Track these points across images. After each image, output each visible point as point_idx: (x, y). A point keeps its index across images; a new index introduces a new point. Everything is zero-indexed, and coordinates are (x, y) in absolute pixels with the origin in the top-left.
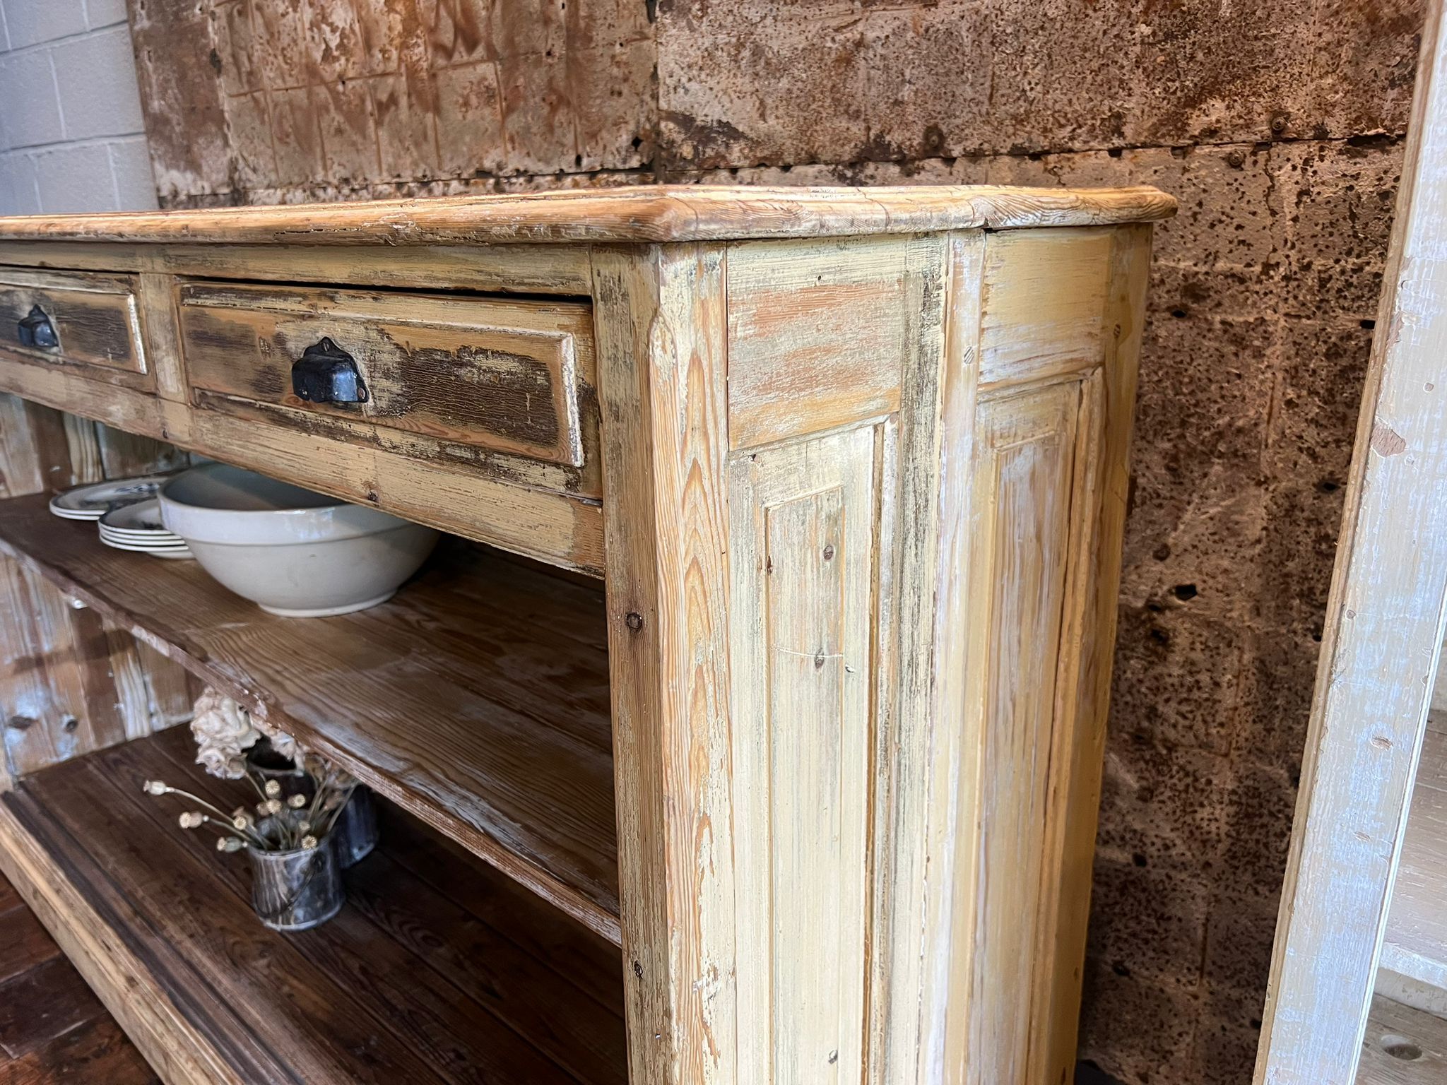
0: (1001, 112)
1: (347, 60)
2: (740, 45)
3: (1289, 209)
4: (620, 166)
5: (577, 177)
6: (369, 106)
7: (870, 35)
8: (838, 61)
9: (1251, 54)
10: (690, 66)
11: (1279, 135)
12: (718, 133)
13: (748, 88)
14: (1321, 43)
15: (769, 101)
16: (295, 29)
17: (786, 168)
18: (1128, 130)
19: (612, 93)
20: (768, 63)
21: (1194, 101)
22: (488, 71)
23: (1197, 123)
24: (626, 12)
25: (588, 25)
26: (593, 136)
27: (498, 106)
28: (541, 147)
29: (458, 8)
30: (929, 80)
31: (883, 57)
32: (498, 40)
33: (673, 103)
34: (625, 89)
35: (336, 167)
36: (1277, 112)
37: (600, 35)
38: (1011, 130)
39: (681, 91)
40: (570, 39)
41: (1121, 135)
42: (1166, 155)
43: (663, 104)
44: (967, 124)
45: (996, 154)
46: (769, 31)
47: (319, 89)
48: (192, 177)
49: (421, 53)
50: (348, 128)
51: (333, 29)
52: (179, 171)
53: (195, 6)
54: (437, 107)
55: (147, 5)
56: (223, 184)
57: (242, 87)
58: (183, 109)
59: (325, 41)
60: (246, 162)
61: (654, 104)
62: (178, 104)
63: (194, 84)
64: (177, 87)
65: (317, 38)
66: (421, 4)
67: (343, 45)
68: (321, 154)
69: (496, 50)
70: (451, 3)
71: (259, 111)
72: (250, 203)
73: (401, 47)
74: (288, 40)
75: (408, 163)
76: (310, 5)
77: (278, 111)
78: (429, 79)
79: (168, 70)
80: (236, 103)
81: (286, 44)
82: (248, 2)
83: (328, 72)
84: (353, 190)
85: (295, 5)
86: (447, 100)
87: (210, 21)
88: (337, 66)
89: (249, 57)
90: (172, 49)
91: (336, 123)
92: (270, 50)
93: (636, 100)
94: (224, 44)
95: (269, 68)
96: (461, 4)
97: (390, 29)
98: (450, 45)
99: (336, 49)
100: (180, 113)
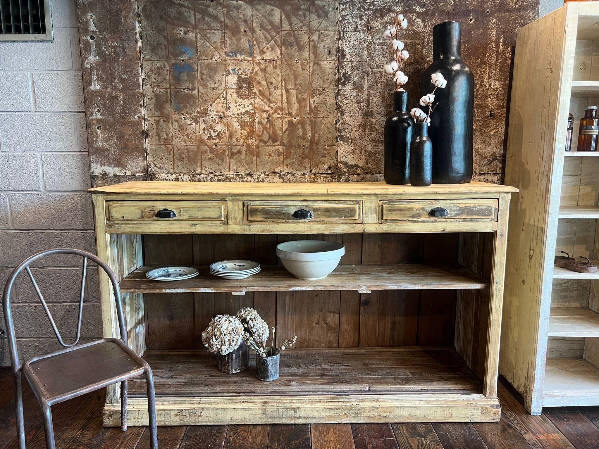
1: (220, 140)
2: (362, 149)
4: (324, 173)
5: (310, 175)
6: (227, 153)
10: (347, 152)
12: (355, 167)
13: (364, 158)
15: (369, 161)
16: (196, 129)
17: (373, 174)
19: (323, 156)
20: (369, 153)
22: (280, 148)
24: (330, 140)
25: (317, 141)
27: (282, 157)
28: (297, 167)
29: (271, 132)
32: (285, 141)
33: (342, 160)
34: (328, 156)
35: (207, 169)
37: (321, 143)
39: (345, 157)
40: (311, 143)
43: (339, 160)
46: (369, 147)
47: (203, 147)
48: (119, 169)
49: (253, 141)
50: (215, 158)
51: (215, 131)
52: (110, 167)
53: (135, 116)
54: (258, 155)
55: (102, 111)
56: (139, 172)
57: (160, 143)
58: (119, 147)
59: (210, 134)
60: (156, 165)
61: (336, 160)
62: (116, 145)
63: (129, 139)
64: (117, 139)
65: (206, 132)
66: (256, 130)
67: (219, 136)
68: (200, 165)
69: (284, 143)
70: (269, 130)
71: (168, 150)
72: (156, 178)
73: (245, 139)
74: (191, 132)
75: (243, 169)
76: (205, 123)
77: (180, 151)
78: (256, 148)
79: (112, 134)
80: (154, 147)
81: (189, 133)
82: (170, 118)
83: (209, 142)
84: (215, 176)
85: (197, 122)
86: (262, 154)
87: (144, 121)
88: (214, 141)
89: (167, 135)
90: (117, 127)
91: (209, 156)
92: (180, 134)
93: (331, 158)
94: (152, 129)
95: (178, 138)
96: (273, 131)
97: (241, 134)
98: (267, 141)
99: (215, 137)
100: (117, 148)
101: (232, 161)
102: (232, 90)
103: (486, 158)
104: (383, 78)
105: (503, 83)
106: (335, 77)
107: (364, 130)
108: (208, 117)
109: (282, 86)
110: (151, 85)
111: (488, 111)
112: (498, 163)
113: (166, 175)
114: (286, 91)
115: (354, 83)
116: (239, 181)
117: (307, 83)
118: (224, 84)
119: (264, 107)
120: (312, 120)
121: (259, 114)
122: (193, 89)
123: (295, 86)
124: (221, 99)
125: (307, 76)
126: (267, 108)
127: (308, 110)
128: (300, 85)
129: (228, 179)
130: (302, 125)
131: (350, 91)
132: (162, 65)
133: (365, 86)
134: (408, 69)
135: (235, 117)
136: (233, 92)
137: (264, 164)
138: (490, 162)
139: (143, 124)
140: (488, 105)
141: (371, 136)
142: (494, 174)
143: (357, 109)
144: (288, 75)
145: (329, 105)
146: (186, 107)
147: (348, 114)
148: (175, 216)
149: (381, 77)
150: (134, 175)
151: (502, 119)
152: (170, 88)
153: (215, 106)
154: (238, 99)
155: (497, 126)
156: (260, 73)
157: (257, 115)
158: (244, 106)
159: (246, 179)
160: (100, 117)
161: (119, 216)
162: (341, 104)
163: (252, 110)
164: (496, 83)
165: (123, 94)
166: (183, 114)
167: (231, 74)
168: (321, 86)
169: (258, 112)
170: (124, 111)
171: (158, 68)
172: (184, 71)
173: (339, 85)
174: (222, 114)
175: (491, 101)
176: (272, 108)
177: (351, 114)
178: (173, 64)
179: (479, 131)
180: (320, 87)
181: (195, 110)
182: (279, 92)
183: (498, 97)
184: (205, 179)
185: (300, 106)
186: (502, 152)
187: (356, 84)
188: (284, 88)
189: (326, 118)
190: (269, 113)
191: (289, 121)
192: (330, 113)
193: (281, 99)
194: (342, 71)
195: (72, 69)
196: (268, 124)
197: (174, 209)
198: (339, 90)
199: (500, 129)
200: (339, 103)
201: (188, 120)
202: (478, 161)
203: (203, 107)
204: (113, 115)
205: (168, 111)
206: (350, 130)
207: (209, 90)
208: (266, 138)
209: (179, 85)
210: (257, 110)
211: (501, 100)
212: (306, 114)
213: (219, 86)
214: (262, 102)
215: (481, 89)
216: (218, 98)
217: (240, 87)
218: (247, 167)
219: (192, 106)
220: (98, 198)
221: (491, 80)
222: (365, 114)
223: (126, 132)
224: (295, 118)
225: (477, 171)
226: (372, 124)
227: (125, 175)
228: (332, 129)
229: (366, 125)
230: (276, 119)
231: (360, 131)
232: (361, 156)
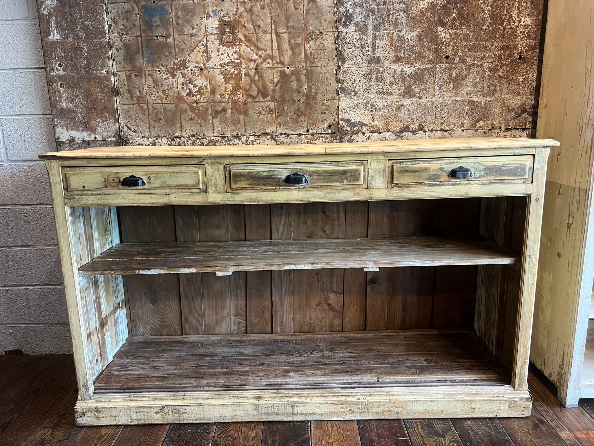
0: (438, 122)
1: (201, 96)
2: (367, 103)
4: (323, 132)
5: (307, 135)
6: (210, 112)
7: (405, 104)
8: (396, 109)
9: (487, 113)
10: (350, 107)
11: (493, 128)
12: (359, 124)
13: (369, 114)
14: (500, 112)
15: (376, 117)
16: (173, 84)
17: (380, 133)
18: (465, 126)
19: (322, 113)
20: (376, 108)
21: (477, 121)
22: (272, 104)
23: (478, 126)
24: (329, 93)
25: (315, 95)
27: (274, 114)
28: (292, 127)
29: (260, 85)
30: (420, 114)
31: (408, 109)
32: (277, 95)
33: (344, 116)
34: (327, 112)
35: (188, 130)
36: (493, 124)
37: (319, 97)
38: (440, 126)
39: (347, 113)
40: (308, 98)
41: (464, 127)
42: (473, 131)
43: (340, 117)
44: (429, 124)
45: (436, 130)
46: (376, 100)
47: (182, 105)
48: (88, 134)
49: (240, 97)
50: (196, 118)
51: (195, 86)
52: (77, 131)
53: (102, 70)
54: (246, 113)
55: (64, 66)
56: (111, 136)
57: (133, 101)
58: (86, 107)
59: (189, 89)
60: (129, 128)
61: (337, 117)
62: (83, 106)
63: (96, 98)
64: (83, 99)
65: (185, 88)
66: (243, 83)
67: (200, 92)
68: (180, 126)
69: (275, 98)
70: (257, 83)
71: (142, 110)
72: (131, 144)
73: (231, 94)
74: (167, 87)
75: (229, 130)
76: (183, 77)
77: (156, 111)
78: (243, 105)
79: (77, 92)
80: (126, 107)
81: (165, 89)
82: (143, 72)
83: (189, 99)
84: (198, 139)
85: (174, 76)
86: (251, 112)
87: (113, 76)
88: (195, 98)
89: (140, 92)
90: (82, 84)
91: (190, 116)
92: (155, 90)
93: (331, 115)
94: (123, 85)
95: (153, 96)
96: (262, 84)
97: (226, 88)
98: (255, 96)
99: (195, 92)
100: (83, 109)
101: (217, 121)
102: (213, 37)
103: (513, 110)
104: (391, 17)
105: (535, 18)
106: (334, 16)
107: (370, 79)
108: (186, 70)
109: (272, 29)
110: (119, 33)
111: (518, 54)
112: (527, 116)
113: (142, 139)
114: (276, 35)
115: (357, 24)
116: (225, 145)
117: (301, 25)
118: (203, 29)
119: (251, 56)
120: (308, 70)
121: (245, 64)
122: (168, 37)
123: (287, 29)
124: (201, 47)
125: (300, 16)
126: (255, 57)
127: (303, 57)
128: (293, 28)
129: (213, 142)
130: (296, 76)
131: (352, 33)
132: (130, 7)
133: (370, 27)
134: (421, 4)
135: (218, 68)
136: (214, 39)
137: (254, 124)
138: (518, 115)
139: (113, 79)
140: (516, 46)
141: (377, 87)
142: (523, 129)
143: (361, 54)
144: (278, 16)
145: (327, 51)
146: (160, 58)
147: (350, 61)
148: (144, 183)
149: (389, 16)
150: (105, 141)
151: (533, 63)
152: (141, 36)
153: (194, 56)
154: (221, 46)
155: (528, 71)
156: (245, 14)
157: (244, 66)
158: (228, 55)
159: (232, 142)
160: (62, 73)
161: (79, 185)
162: (342, 50)
163: (237, 59)
164: (527, 19)
165: (87, 45)
166: (157, 67)
167: (211, 17)
168: (318, 28)
169: (245, 62)
170: (89, 65)
171: (126, 12)
172: (156, 15)
173: (338, 27)
174: (202, 65)
175: (521, 40)
176: (260, 56)
177: (354, 62)
178: (143, 7)
179: (506, 78)
180: (317, 30)
181: (171, 61)
182: (268, 37)
183: (529, 36)
184: (186, 143)
185: (293, 53)
186: (533, 102)
187: (358, 25)
188: (274, 32)
189: (324, 66)
190: (258, 63)
191: (280, 71)
192: (329, 60)
193: (271, 45)
194: (342, 9)
195: (28, 18)
196: (257, 76)
197: (143, 175)
198: (339, 33)
199: (531, 75)
200: (340, 48)
201: (164, 73)
202: (504, 114)
203: (180, 57)
204: (77, 69)
205: (140, 63)
206: (353, 80)
207: (186, 36)
208: (254, 93)
209: (152, 31)
210: (243, 59)
211: (533, 39)
212: (300, 62)
213: (198, 31)
214: (249, 50)
215: (509, 27)
216: (197, 46)
217: (223, 33)
218: (233, 127)
219: (166, 56)
220: (53, 164)
221: (521, 15)
222: (371, 61)
223: (93, 89)
224: (288, 68)
225: (503, 126)
226: (378, 73)
227: (95, 140)
228: (332, 80)
229: (371, 75)
230: (266, 70)
231: (364, 81)
232: (366, 112)
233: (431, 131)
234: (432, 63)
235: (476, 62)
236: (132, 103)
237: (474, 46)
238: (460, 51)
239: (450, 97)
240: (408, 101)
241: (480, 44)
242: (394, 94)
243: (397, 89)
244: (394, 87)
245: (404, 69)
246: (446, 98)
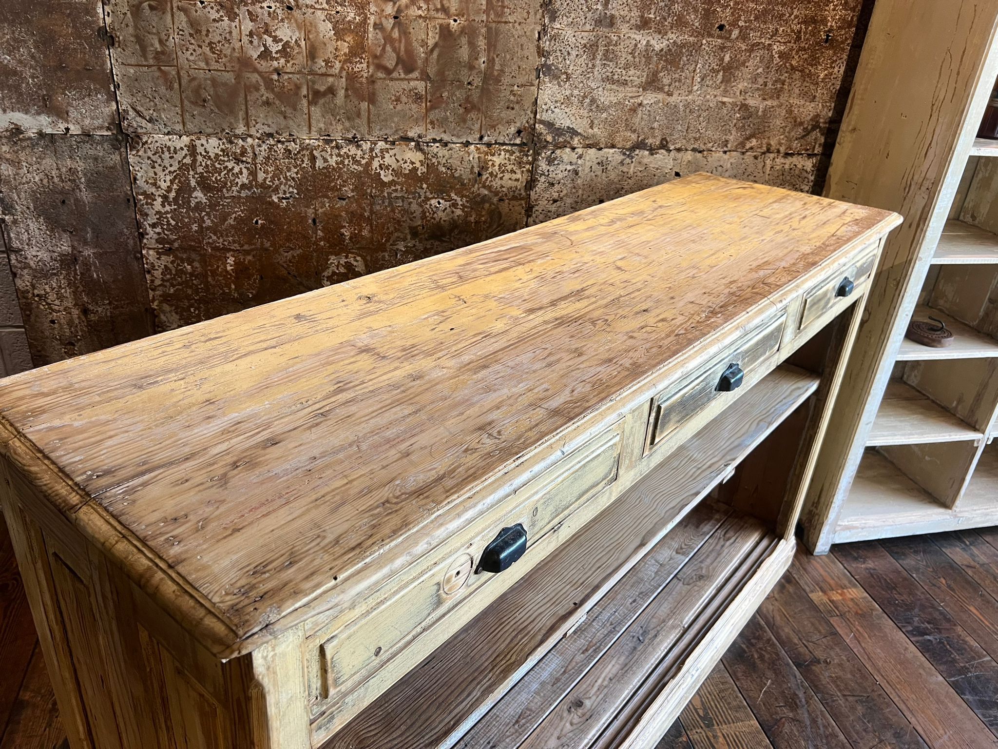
0: (690, 136)
1: (287, 61)
2: (585, 97)
3: (768, 172)
4: (507, 142)
5: (479, 146)
6: (304, 91)
7: (645, 102)
8: (630, 109)
9: (764, 126)
10: (556, 102)
11: (768, 151)
12: (567, 132)
13: (586, 115)
14: (782, 126)
15: (596, 122)
16: (230, 32)
17: (600, 149)
18: (729, 146)
19: (508, 108)
20: (598, 106)
21: (748, 139)
22: (420, 86)
23: (748, 146)
24: (524, 72)
25: (499, 74)
26: (493, 127)
27: (424, 105)
28: (454, 129)
29: (402, 49)
30: (665, 121)
31: (649, 111)
32: (432, 71)
33: (544, 116)
34: (517, 107)
35: (259, 125)
36: (769, 145)
37: (506, 80)
38: (693, 142)
39: (550, 112)
40: (486, 79)
42: (738, 154)
43: (538, 117)
44: (677, 139)
45: (687, 150)
46: (599, 93)
47: (249, 75)
48: (50, 120)
49: (362, 67)
50: (277, 102)
51: (276, 40)
52: (26, 113)
54: (372, 99)
56: (101, 128)
57: (146, 59)
58: (43, 66)
59: (265, 45)
60: (139, 114)
61: (532, 116)
62: (36, 61)
63: (66, 49)
64: (37, 47)
65: (256, 42)
66: (370, 41)
67: (285, 51)
68: (244, 116)
69: (428, 76)
70: (397, 45)
71: (166, 80)
72: (143, 144)
73: (345, 61)
74: (218, 38)
75: (339, 129)
76: (251, 20)
77: (196, 83)
78: (368, 83)
79: (21, 32)
80: (132, 71)
81: (215, 40)
82: (166, 2)
83: (263, 66)
84: (279, 141)
85: (233, 16)
86: (381, 97)
87: (101, 5)
88: (275, 63)
89: (161, 42)
90: (32, 17)
91: (264, 98)
92: (193, 41)
93: (523, 113)
94: (123, 25)
95: (189, 53)
96: (406, 47)
97: (336, 49)
98: (392, 68)
99: (276, 53)
100: (38, 68)
101: (316, 111)
103: (801, 124)
107: (594, 55)
108: (258, 5)
111: (825, 32)
112: (819, 135)
113: (167, 137)
116: (331, 155)
120: (491, 28)
121: (377, 6)
127: (484, 3)
129: (307, 149)
130: (469, 37)
135: (323, 9)
137: (386, 120)
138: (807, 132)
139: (100, 11)
140: (826, 18)
141: (604, 70)
142: (808, 155)
143: (584, 8)
147: (565, 18)
150: (89, 136)
151: (843, 50)
155: (832, 63)
157: (373, 8)
159: (345, 150)
169: (375, 1)
175: (834, 10)
177: (570, 20)
179: (801, 71)
184: (257, 149)
186: (832, 114)
189: (520, 24)
190: (399, 6)
191: (441, 26)
192: (528, 13)
196: (396, 30)
199: (836, 70)
201: (212, 8)
202: (787, 129)
206: (566, 54)
208: (390, 62)
211: (851, 9)
212: (478, 12)
218: (347, 124)
222: (599, 22)
223: (56, 28)
224: (455, 21)
225: (782, 149)
226: (609, 44)
227: (66, 134)
228: (530, 50)
229: (597, 46)
230: (415, 20)
231: (585, 57)
232: (582, 111)
233: (679, 150)
234: (697, 36)
235: (763, 40)
236: (145, 63)
237: (765, 12)
238: (742, 18)
239: (715, 96)
240: (650, 98)
241: (774, 9)
242: (630, 84)
243: (636, 76)
244: (632, 72)
245: (652, 42)
246: (708, 97)
